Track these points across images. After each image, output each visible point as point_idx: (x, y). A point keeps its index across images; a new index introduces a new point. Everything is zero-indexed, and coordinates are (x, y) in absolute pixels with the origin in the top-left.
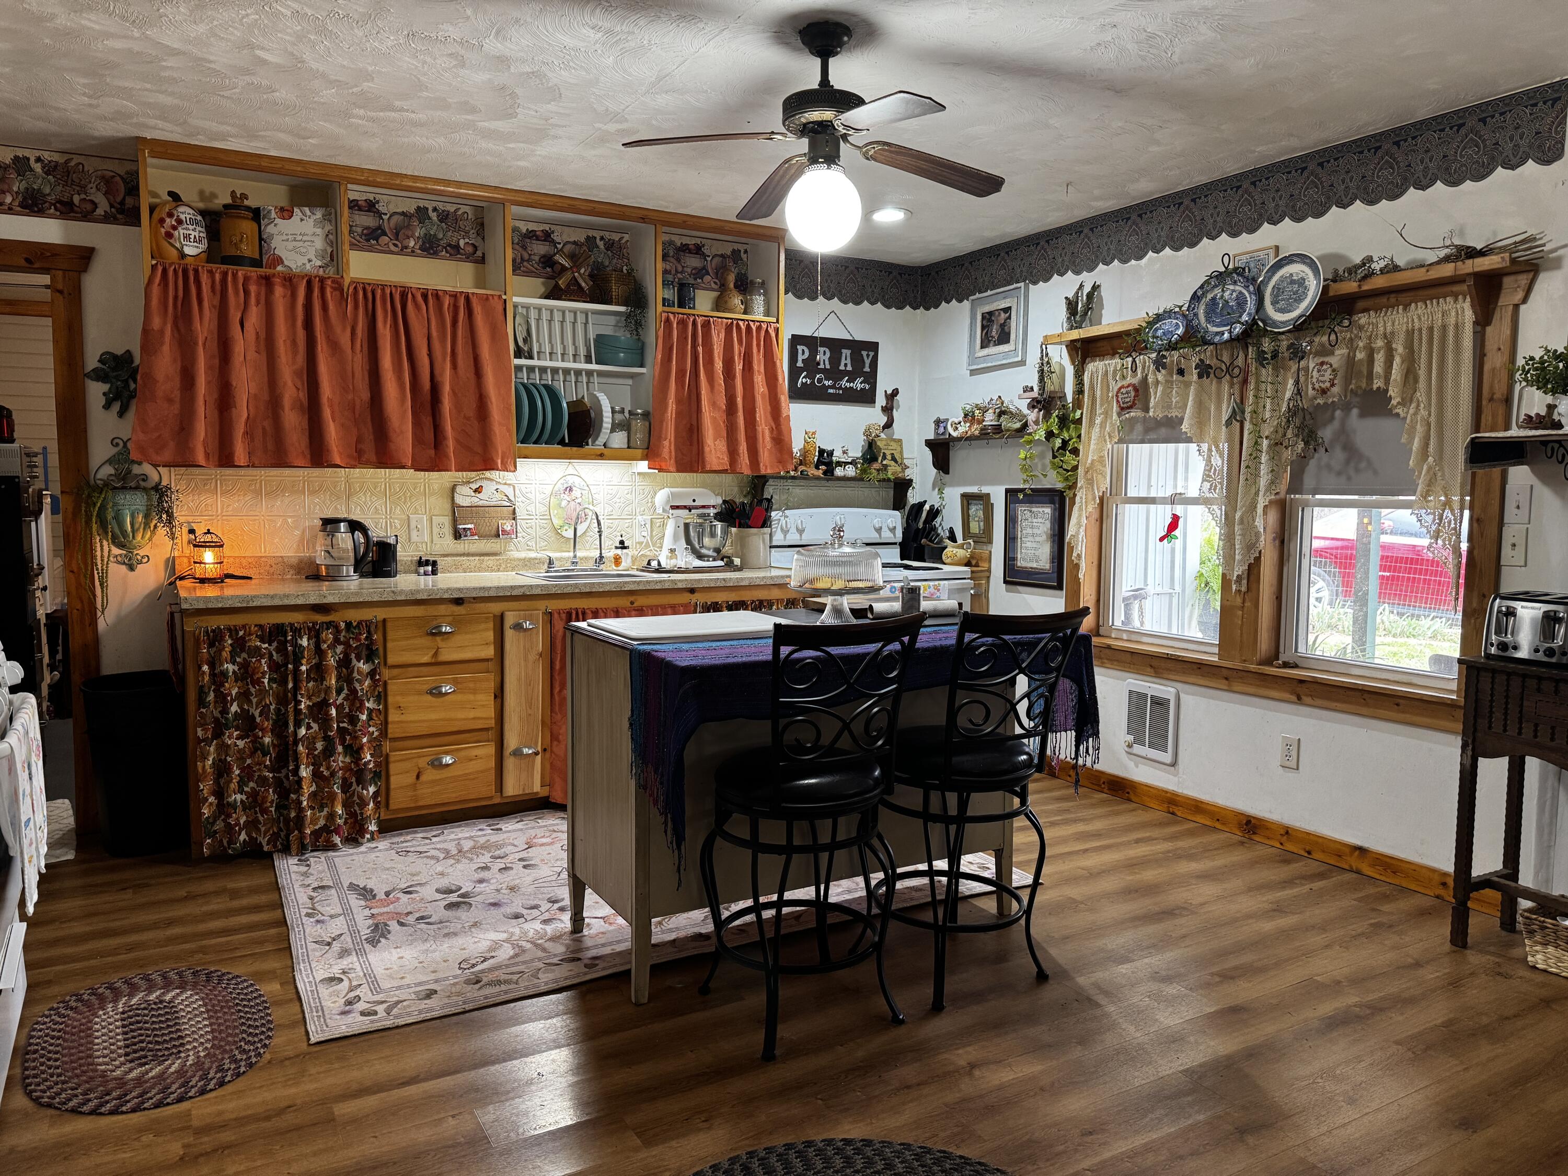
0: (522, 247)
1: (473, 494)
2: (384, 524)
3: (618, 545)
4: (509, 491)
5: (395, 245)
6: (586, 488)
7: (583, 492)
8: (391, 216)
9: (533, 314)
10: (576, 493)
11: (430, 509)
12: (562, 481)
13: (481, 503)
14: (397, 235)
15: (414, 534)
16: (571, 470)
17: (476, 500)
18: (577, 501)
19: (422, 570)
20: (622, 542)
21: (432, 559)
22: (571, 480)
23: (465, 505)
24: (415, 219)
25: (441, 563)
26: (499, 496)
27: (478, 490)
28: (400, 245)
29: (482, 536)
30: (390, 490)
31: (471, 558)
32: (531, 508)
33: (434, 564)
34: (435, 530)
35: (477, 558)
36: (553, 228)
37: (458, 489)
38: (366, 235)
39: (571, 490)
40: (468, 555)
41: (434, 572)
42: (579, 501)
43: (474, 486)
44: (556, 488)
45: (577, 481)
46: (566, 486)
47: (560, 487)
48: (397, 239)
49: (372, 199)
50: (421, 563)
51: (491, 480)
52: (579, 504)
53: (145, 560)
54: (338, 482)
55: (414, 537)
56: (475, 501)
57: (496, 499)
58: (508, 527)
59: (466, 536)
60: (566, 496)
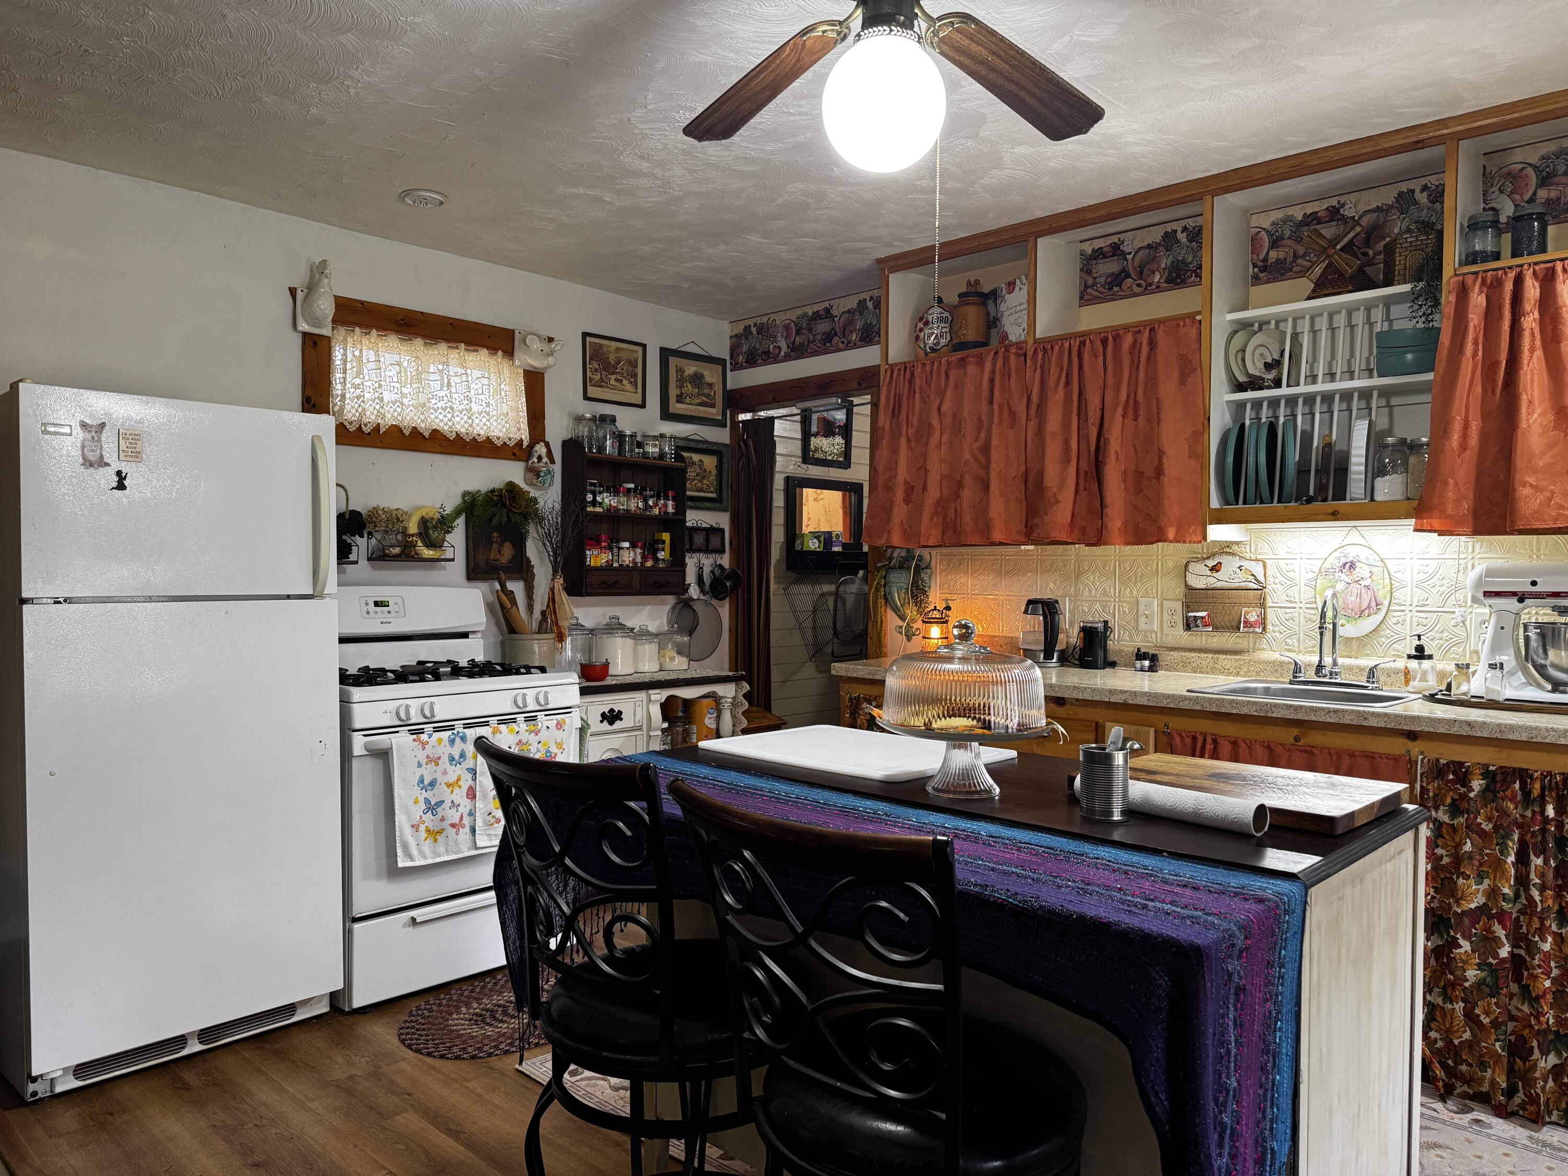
0: (1296, 240)
1: (1209, 573)
2: (1112, 607)
3: (1413, 653)
4: (1258, 569)
5: (1139, 285)
6: (1380, 564)
7: (1374, 570)
8: (1136, 253)
9: (1304, 326)
10: (1362, 571)
11: (1162, 593)
12: (1336, 554)
13: (1219, 585)
14: (1141, 273)
15: (1142, 620)
16: (1355, 537)
17: (1213, 580)
18: (1363, 583)
19: (1138, 664)
20: (1420, 649)
21: (1151, 652)
22: (1352, 553)
23: (1199, 587)
24: (1161, 248)
25: (1166, 657)
26: (1242, 575)
27: (1215, 569)
28: (1143, 284)
29: (1216, 628)
30: (1120, 568)
31: (1203, 655)
32: (1294, 592)
33: (1153, 658)
34: (1166, 617)
35: (1210, 656)
36: (1342, 199)
37: (1191, 567)
38: (1109, 284)
39: (1352, 566)
40: (1200, 650)
41: (1152, 669)
42: (1367, 582)
43: (1211, 563)
44: (1327, 565)
45: (1363, 554)
46: (1343, 561)
47: (1334, 561)
48: (1141, 278)
49: (1116, 241)
50: (1140, 656)
51: (1233, 554)
52: (1367, 587)
53: (917, 633)
54: (1067, 560)
55: (1142, 625)
56: (1212, 582)
57: (1240, 580)
58: (1252, 618)
59: (1197, 626)
60: (1343, 576)
